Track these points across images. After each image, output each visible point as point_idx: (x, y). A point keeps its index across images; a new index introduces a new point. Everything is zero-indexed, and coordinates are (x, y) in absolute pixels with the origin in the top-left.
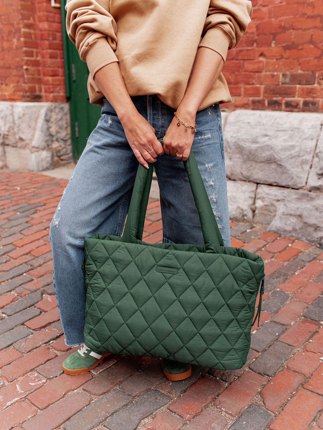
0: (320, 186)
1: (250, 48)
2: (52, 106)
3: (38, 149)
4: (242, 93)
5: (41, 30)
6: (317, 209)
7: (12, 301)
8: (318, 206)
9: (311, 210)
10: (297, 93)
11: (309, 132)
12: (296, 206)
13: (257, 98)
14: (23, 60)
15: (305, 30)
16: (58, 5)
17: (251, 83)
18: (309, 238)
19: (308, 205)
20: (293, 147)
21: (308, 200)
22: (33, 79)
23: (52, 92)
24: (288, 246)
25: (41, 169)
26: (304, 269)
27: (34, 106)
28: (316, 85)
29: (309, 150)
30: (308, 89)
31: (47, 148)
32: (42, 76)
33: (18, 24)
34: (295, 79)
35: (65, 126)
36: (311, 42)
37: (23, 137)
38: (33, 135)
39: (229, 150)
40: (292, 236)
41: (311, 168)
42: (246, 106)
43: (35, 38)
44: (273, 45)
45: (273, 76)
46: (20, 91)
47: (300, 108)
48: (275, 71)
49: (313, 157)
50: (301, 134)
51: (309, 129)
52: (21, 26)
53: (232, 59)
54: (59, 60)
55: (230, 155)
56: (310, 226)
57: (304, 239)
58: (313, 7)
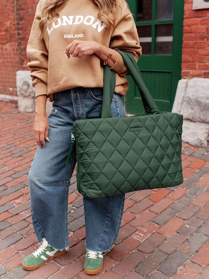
4: (197, 68)
7: (76, 199)
13: (207, 71)
17: (203, 62)
39: (191, 103)
42: (200, 76)
53: (190, 47)
55: (192, 106)
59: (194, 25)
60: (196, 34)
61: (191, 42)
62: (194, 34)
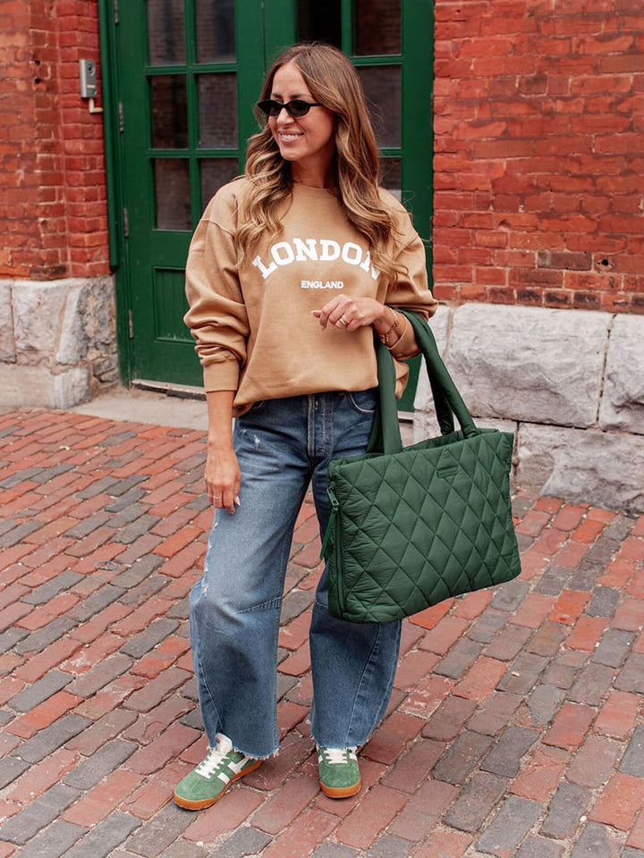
0: (620, 423)
1: (483, 212)
2: (88, 285)
3: (66, 366)
4: (474, 279)
5: (67, 153)
6: (618, 458)
8: (619, 453)
9: (609, 460)
10: (564, 281)
11: (592, 343)
12: (586, 454)
13: (499, 287)
14: (37, 207)
15: (569, 193)
16: (99, 110)
17: (488, 263)
18: (609, 503)
19: (604, 453)
20: (572, 365)
21: (603, 445)
22: (54, 238)
23: (89, 261)
24: (583, 518)
25: (71, 403)
26: (620, 551)
27: (58, 288)
28: (593, 271)
29: (595, 369)
30: (580, 276)
31: (80, 363)
32: (67, 232)
33: (31, 144)
34: (559, 261)
35: (108, 318)
36: (580, 210)
37: (37, 345)
38: (57, 341)
39: (467, 371)
40: (582, 502)
41: (601, 395)
42: (481, 298)
43: (58, 168)
44: (520, 210)
45: (524, 255)
46: (27, 261)
47: (570, 304)
48: (526, 247)
49: (603, 379)
50: (581, 345)
51: (591, 337)
52: (37, 149)
53: (454, 226)
54: (99, 202)
55: (470, 378)
56: (610, 483)
57: (602, 504)
58: (581, 164)
59: (460, 171)
60: (466, 193)
61: (456, 213)
62: (461, 193)
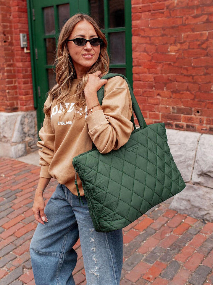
0: (200, 182)
1: (151, 90)
2: (25, 114)
3: (16, 143)
4: (148, 116)
5: (18, 67)
6: (199, 197)
7: (4, 276)
8: (199, 195)
9: (195, 197)
10: (182, 119)
11: (190, 146)
12: (186, 194)
13: (157, 120)
14: (6, 87)
15: (184, 83)
16: (28, 51)
17: (153, 111)
18: (196, 215)
19: (193, 194)
20: (181, 156)
21: (193, 190)
22: (13, 97)
23: (25, 105)
24: (182, 222)
25: (18, 156)
27: (13, 115)
28: (193, 116)
29: (191, 158)
30: (188, 117)
31: (22, 142)
32: (18, 95)
33: (3, 65)
34: (180, 111)
35: (34, 126)
36: (188, 90)
37: (6, 135)
38: (13, 134)
40: (185, 213)
41: (193, 169)
43: (14, 72)
44: (165, 90)
45: (166, 108)
46: (4, 105)
47: (184, 129)
48: (167, 105)
49: (194, 162)
50: (185, 147)
51: (190, 144)
52: (5, 66)
53: (140, 96)
54: (29, 84)
56: (196, 207)
57: (193, 215)
58: (187, 70)
59: (142, 73)
60: (145, 82)
61: (141, 90)
62: (143, 82)
